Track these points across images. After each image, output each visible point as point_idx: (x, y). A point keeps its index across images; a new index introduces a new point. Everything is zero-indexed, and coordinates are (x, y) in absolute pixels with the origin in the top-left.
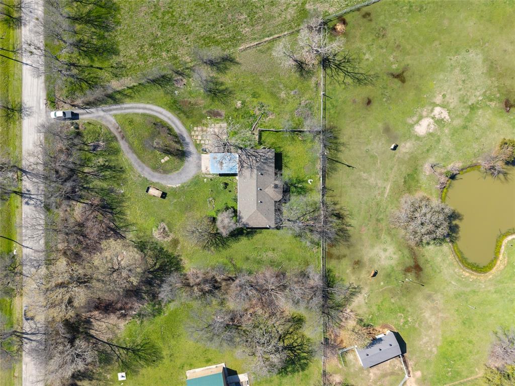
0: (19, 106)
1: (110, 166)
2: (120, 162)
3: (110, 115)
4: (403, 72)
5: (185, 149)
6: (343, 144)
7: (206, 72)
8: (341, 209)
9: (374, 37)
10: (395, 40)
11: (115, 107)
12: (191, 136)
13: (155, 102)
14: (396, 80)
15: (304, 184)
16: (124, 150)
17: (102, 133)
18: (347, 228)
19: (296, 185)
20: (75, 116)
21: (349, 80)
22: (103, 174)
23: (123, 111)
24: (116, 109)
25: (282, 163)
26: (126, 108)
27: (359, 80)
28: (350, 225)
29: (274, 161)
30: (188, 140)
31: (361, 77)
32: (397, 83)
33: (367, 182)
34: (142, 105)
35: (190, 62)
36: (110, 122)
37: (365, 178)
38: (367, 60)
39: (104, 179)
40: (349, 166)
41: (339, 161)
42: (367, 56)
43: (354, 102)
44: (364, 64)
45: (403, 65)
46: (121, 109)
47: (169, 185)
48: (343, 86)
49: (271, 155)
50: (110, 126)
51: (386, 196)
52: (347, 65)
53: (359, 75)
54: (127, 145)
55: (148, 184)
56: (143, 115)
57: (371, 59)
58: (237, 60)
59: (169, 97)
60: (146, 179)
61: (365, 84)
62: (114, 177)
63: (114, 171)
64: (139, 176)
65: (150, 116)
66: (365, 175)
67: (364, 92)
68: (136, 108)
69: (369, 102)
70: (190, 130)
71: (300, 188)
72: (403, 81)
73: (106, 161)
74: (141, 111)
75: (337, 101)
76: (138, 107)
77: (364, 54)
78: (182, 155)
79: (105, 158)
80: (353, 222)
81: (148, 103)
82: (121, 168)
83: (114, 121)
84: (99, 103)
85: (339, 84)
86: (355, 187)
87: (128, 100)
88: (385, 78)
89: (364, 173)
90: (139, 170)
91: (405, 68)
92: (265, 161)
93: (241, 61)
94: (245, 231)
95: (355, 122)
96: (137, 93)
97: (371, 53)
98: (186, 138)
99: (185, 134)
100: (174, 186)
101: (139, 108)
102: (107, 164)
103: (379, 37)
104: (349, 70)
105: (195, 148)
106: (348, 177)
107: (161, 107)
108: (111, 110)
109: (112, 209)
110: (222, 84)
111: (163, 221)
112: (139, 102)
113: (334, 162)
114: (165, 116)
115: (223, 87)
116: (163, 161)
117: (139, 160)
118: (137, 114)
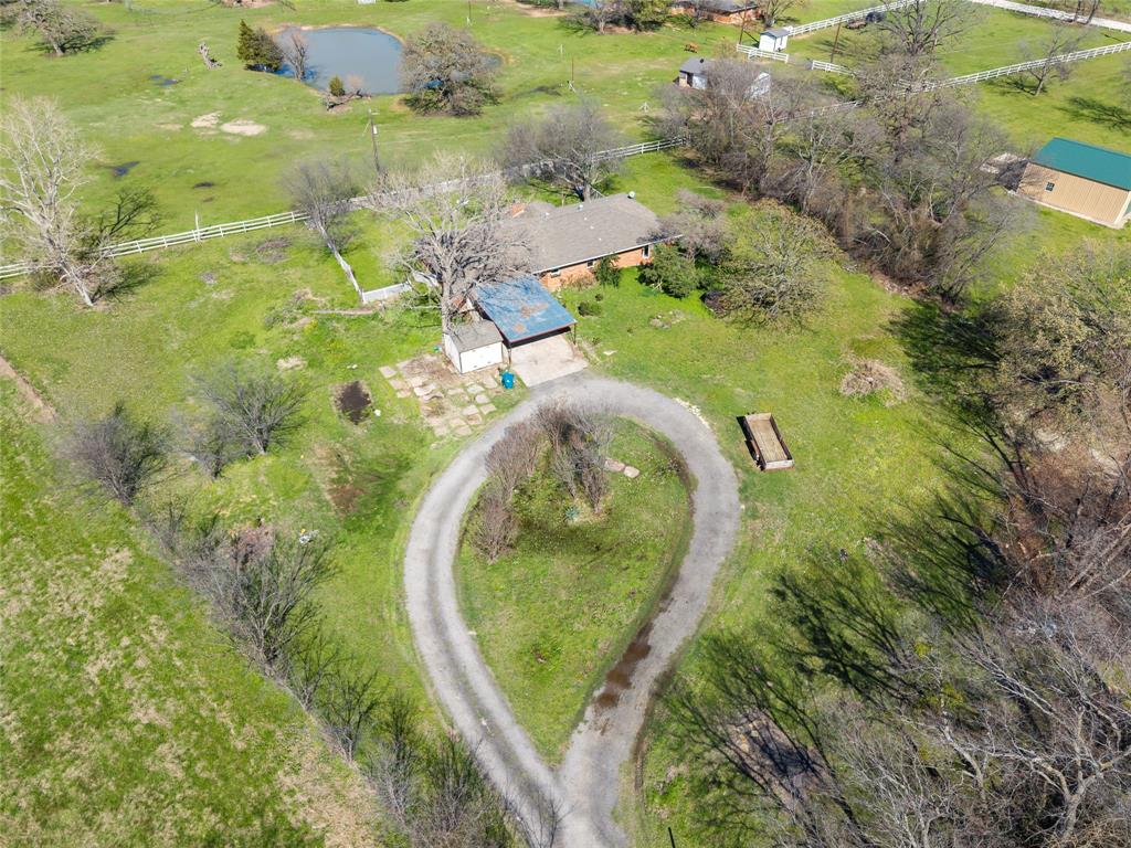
1: (816, 641)
2: (759, 613)
3: (557, 778)
5: (540, 430)
11: (499, 775)
16: (692, 620)
17: (683, 768)
21: (143, 217)
22: (873, 653)
23: (503, 719)
24: (507, 756)
26: (479, 711)
27: (140, 207)
31: (129, 206)
34: (427, 644)
35: (133, 546)
36: (600, 754)
39: (885, 635)
43: (208, 200)
46: (492, 733)
47: (706, 423)
48: (163, 221)
50: (623, 746)
53: (125, 209)
54: (661, 622)
55: (756, 480)
56: (471, 616)
59: (338, 556)
60: (741, 491)
61: (150, 199)
62: (844, 603)
63: (818, 613)
64: (754, 517)
65: (465, 591)
68: (454, 664)
73: (810, 673)
74: (460, 635)
76: (443, 659)
79: (798, 685)
81: (403, 620)
82: (781, 595)
83: (583, 740)
87: (425, 728)
90: (729, 526)
96: (367, 700)
98: (492, 442)
100: (695, 410)
101: (447, 649)
102: (816, 663)
104: (109, 223)
107: (398, 564)
108: (530, 788)
109: (970, 548)
111: (837, 394)
114: (437, 535)
116: (631, 472)
117: (694, 545)
118: (483, 646)
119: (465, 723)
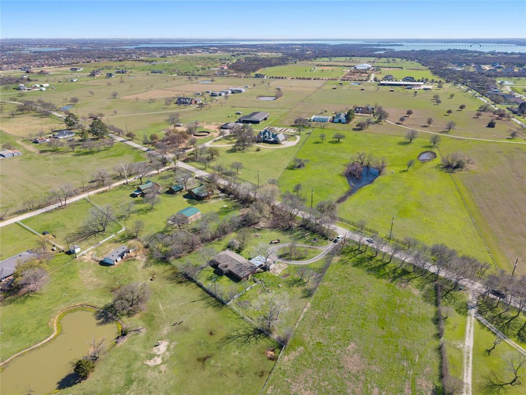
0: (357, 233)
1: (302, 239)
2: (300, 242)
3: (325, 250)
4: (203, 364)
5: (282, 259)
6: (207, 307)
7: (310, 286)
8: (182, 285)
9: (243, 366)
10: (227, 377)
11: (327, 253)
12: (285, 263)
13: (316, 262)
14: (205, 356)
15: (212, 281)
16: (304, 245)
17: (319, 244)
19: (216, 278)
20: (335, 241)
21: (235, 334)
22: (301, 236)
23: (322, 253)
24: (325, 252)
26: (322, 255)
27: (228, 338)
28: (170, 283)
30: (285, 262)
31: (228, 341)
32: (202, 354)
33: (177, 302)
35: (322, 283)
37: (180, 302)
38: (234, 352)
39: (298, 235)
40: (194, 301)
41: (203, 300)
42: (237, 353)
43: (221, 327)
44: (234, 347)
45: (208, 367)
46: (324, 254)
47: (273, 247)
48: (235, 329)
49: (241, 275)
50: (320, 247)
51: (160, 304)
52: (244, 340)
54: (305, 247)
55: (282, 243)
56: (313, 257)
57: (233, 354)
58: (304, 299)
59: (312, 268)
60: (284, 244)
61: (223, 339)
62: (296, 237)
63: (298, 238)
64: (287, 242)
65: (310, 258)
66: (181, 304)
67: (220, 336)
69: (211, 334)
70: (288, 264)
71: (212, 279)
72: (199, 360)
74: (316, 258)
75: (231, 321)
77: (239, 353)
79: (307, 239)
80: (170, 285)
82: (297, 240)
83: (321, 249)
84: (334, 250)
86: (183, 297)
87: (326, 257)
88: (213, 352)
89: (183, 304)
90: (290, 244)
91: (204, 367)
93: (301, 300)
96: (326, 261)
97: (235, 357)
99: (288, 262)
102: (304, 238)
103: (240, 369)
104: (240, 338)
106: (190, 298)
107: (310, 263)
110: (298, 286)
111: (261, 238)
112: (321, 259)
114: (305, 262)
115: (295, 285)
116: (285, 251)
117: (294, 246)
118: (316, 256)
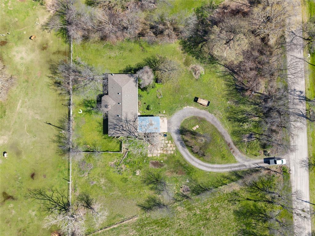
0: (311, 169)
1: (239, 122)
2: (231, 125)
3: (239, 163)
4: (4, 201)
5: (180, 136)
6: (54, 141)
7: (164, 198)
8: (56, 90)
9: (27, 229)
10: (10, 228)
11: (236, 169)
12: (176, 146)
14: (10, 194)
15: (85, 109)
16: (228, 135)
17: (245, 148)
18: (51, 75)
19: (91, 109)
20: (267, 161)
21: (49, 193)
22: (244, 116)
23: (230, 165)
24: (235, 167)
25: (103, 126)
26: (228, 168)
27: (40, 193)
28: (49, 77)
29: (109, 127)
30: (178, 143)
31: (38, 196)
33: (35, 111)
34: (215, 170)
35: (177, 206)
36: (239, 156)
37: (37, 115)
38: (33, 211)
39: (243, 112)
40: (49, 124)
41: (58, 128)
42: (34, 213)
43: (45, 176)
44: (37, 206)
45: (5, 207)
46: (231, 167)
47: (192, 107)
48: (54, 189)
49: (111, 132)
50: (240, 153)
51: (20, 101)
52: (50, 206)
53: (41, 198)
54: (226, 139)
55: (209, 109)
56: (213, 163)
57: (30, 211)
58: (139, 209)
59: (194, 177)
60: (210, 112)
61: (35, 190)
62: (235, 113)
63: (235, 118)
64: (216, 114)
65: (208, 162)
66: (37, 117)
67: (37, 184)
68: (220, 168)
69: (33, 176)
70: (177, 151)
71: (88, 106)
72: (4, 194)
73: (242, 126)
74: (215, 166)
75: (59, 176)
76: (218, 169)
77: (36, 215)
78: (182, 131)
79: (242, 128)
80: (48, 80)
81: (210, 172)
82: (230, 120)
83: (237, 158)
84: (249, 172)
85: (57, 190)
86: (45, 108)
87: (226, 175)
88: (19, 196)
89: (38, 119)
90: (216, 119)
91: (2, 204)
92: (116, 126)
94: (133, 72)
95: (44, 160)
96: (219, 180)
97: (30, 216)
98: (179, 145)
99: (180, 147)
100: (188, 107)
101: (217, 168)
102: (241, 124)
103: (24, 230)
104: (48, 202)
105: (172, 137)
106: (50, 115)
107: (199, 169)
108: (239, 166)
109: (236, 88)
110: (152, 189)
111: (197, 80)
112: (217, 173)
113: (61, 127)
114: (196, 162)
115: (151, 186)
116: (197, 126)
117: (216, 127)
118: (219, 163)
119: (228, 170)
